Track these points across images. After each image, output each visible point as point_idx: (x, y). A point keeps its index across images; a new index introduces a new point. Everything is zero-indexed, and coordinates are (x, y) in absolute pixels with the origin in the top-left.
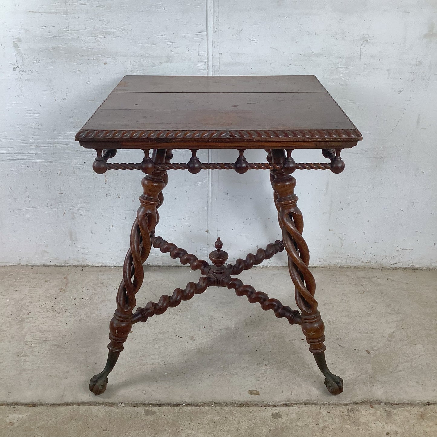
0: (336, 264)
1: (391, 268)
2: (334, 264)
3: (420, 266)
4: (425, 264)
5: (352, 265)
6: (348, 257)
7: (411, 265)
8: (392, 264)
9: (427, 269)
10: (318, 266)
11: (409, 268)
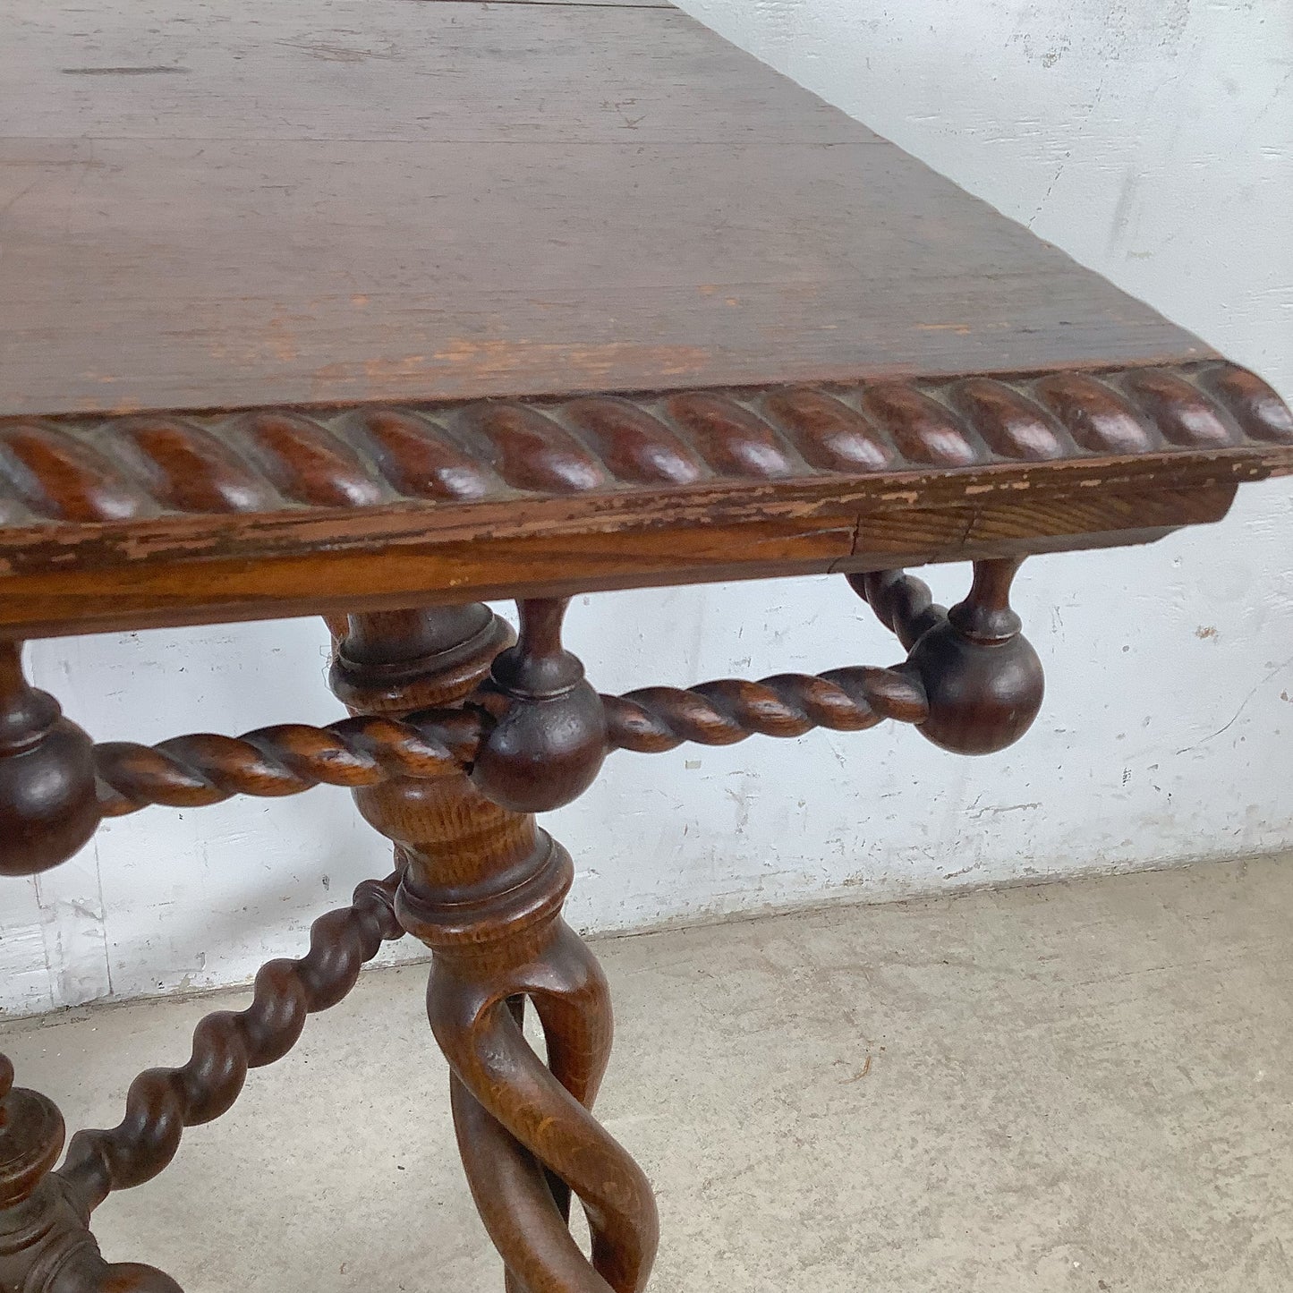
0: (713, 907)
1: (944, 891)
2: (703, 909)
3: (1059, 868)
4: (1080, 857)
5: (782, 901)
6: (767, 870)
7: (1026, 870)
8: (950, 876)
9: (1089, 880)
10: (631, 926)
11: (1014, 881)
